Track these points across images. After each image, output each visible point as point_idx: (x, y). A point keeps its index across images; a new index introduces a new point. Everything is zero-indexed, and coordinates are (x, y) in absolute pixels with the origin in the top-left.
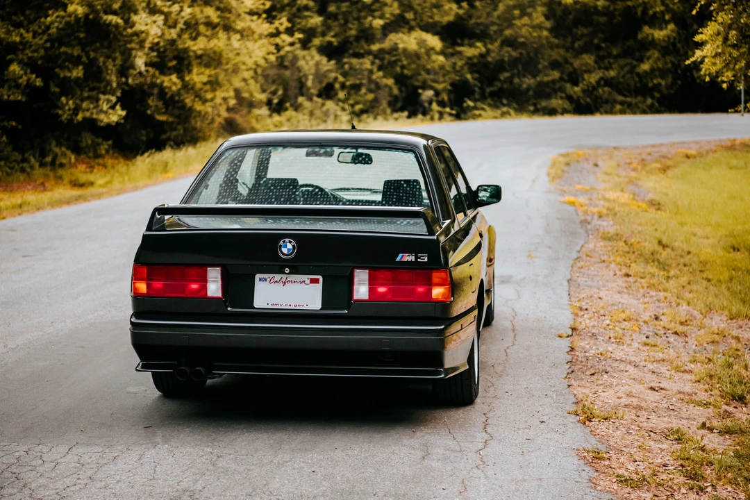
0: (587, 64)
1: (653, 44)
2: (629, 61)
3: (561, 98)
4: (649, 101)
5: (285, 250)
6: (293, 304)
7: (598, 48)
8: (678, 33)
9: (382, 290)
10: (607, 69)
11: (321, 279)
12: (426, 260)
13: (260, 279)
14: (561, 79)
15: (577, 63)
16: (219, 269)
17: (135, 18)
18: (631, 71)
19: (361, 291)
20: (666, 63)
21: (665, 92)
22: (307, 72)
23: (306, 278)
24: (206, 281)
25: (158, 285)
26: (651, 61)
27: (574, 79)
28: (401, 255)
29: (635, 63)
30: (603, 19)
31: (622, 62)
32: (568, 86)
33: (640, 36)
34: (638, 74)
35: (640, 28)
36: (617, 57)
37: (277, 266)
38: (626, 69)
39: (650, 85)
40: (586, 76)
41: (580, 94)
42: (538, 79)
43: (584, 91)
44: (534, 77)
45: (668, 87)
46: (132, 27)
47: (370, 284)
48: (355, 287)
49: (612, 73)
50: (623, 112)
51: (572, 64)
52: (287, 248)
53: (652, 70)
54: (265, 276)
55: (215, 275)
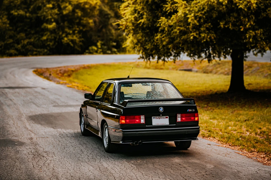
0: (22, 37)
1: (47, 30)
2: (37, 35)
3: (13, 49)
4: (46, 50)
5: (161, 110)
6: (162, 124)
7: (26, 31)
8: (57, 26)
9: (184, 119)
10: (30, 38)
11: (168, 117)
12: (194, 111)
13: (153, 118)
14: (13, 42)
15: (18, 36)
16: (144, 116)
18: (39, 39)
19: (179, 119)
20: (52, 37)
21: (51, 47)
23: (165, 117)
24: (140, 119)
25: (128, 121)
26: (47, 36)
27: (18, 42)
28: (188, 110)
29: (40, 36)
30: (28, 20)
31: (35, 36)
32: (16, 45)
33: (43, 27)
34: (41, 41)
35: (42, 24)
36: (33, 34)
38: (37, 38)
39: (46, 44)
40: (22, 41)
41: (20, 48)
42: (5, 42)
43: (22, 47)
44: (4, 41)
45: (53, 45)
47: (181, 117)
48: (178, 118)
49: (32, 40)
50: (36, 55)
51: (16, 37)
52: (161, 109)
53: (47, 39)
54: (155, 117)
55: (143, 117)
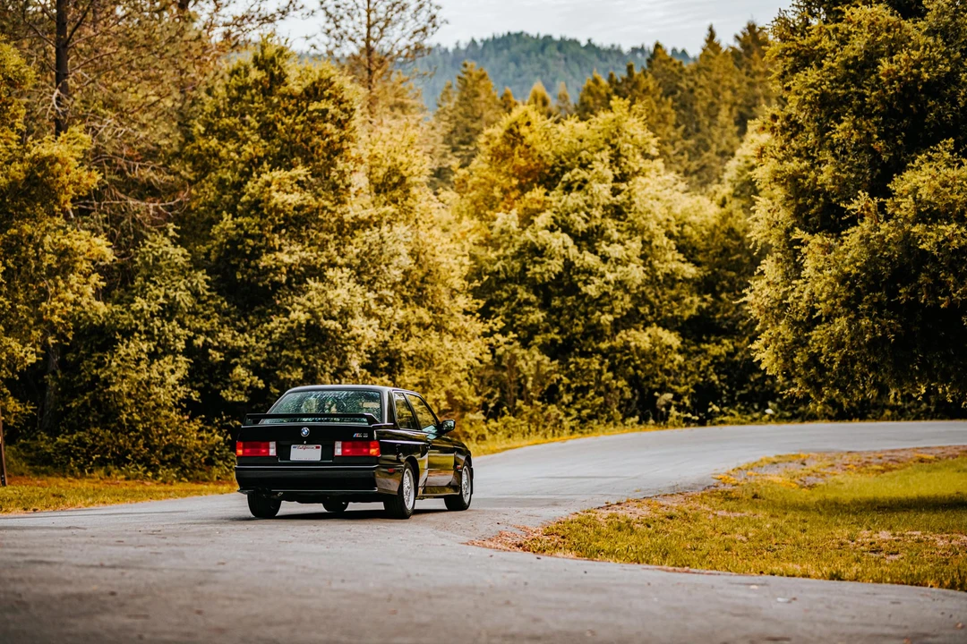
5: (304, 433)
6: (308, 458)
9: (347, 451)
11: (321, 447)
12: (367, 436)
13: (293, 448)
16: (275, 443)
17: (351, 322)
19: (338, 452)
22: (527, 373)
23: (314, 446)
24: (269, 448)
25: (248, 451)
28: (355, 435)
37: (300, 441)
46: (348, 331)
47: (342, 448)
48: (336, 450)
52: (305, 431)
54: (295, 446)
55: (272, 445)
